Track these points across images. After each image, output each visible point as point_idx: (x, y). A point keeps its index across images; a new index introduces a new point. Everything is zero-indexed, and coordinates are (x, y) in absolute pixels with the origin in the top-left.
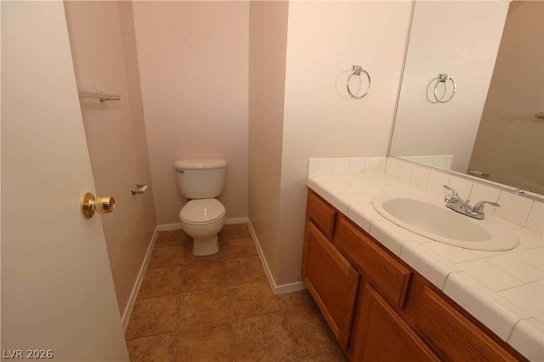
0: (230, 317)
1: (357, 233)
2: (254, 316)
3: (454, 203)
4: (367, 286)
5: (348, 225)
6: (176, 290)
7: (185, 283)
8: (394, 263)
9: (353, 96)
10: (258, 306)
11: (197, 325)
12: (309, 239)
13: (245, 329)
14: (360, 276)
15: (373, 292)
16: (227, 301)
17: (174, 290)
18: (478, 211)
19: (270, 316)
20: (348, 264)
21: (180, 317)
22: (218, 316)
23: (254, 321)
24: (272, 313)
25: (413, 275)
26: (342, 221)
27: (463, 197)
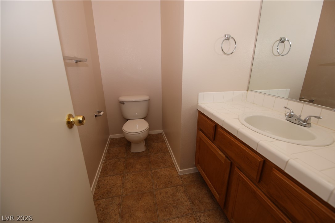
0: (153, 188)
1: (229, 137)
2: (167, 188)
3: (291, 118)
4: (236, 169)
5: (223, 132)
6: (121, 172)
7: (126, 168)
8: (253, 154)
9: (225, 54)
10: (169, 182)
11: (134, 193)
12: (199, 141)
13: (162, 195)
14: (231, 163)
15: (240, 172)
16: (151, 179)
17: (120, 172)
18: (307, 122)
19: (177, 188)
20: (224, 156)
21: (124, 187)
22: (146, 187)
23: (167, 191)
24: (178, 186)
25: (265, 162)
26: (220, 130)
27: (297, 114)
